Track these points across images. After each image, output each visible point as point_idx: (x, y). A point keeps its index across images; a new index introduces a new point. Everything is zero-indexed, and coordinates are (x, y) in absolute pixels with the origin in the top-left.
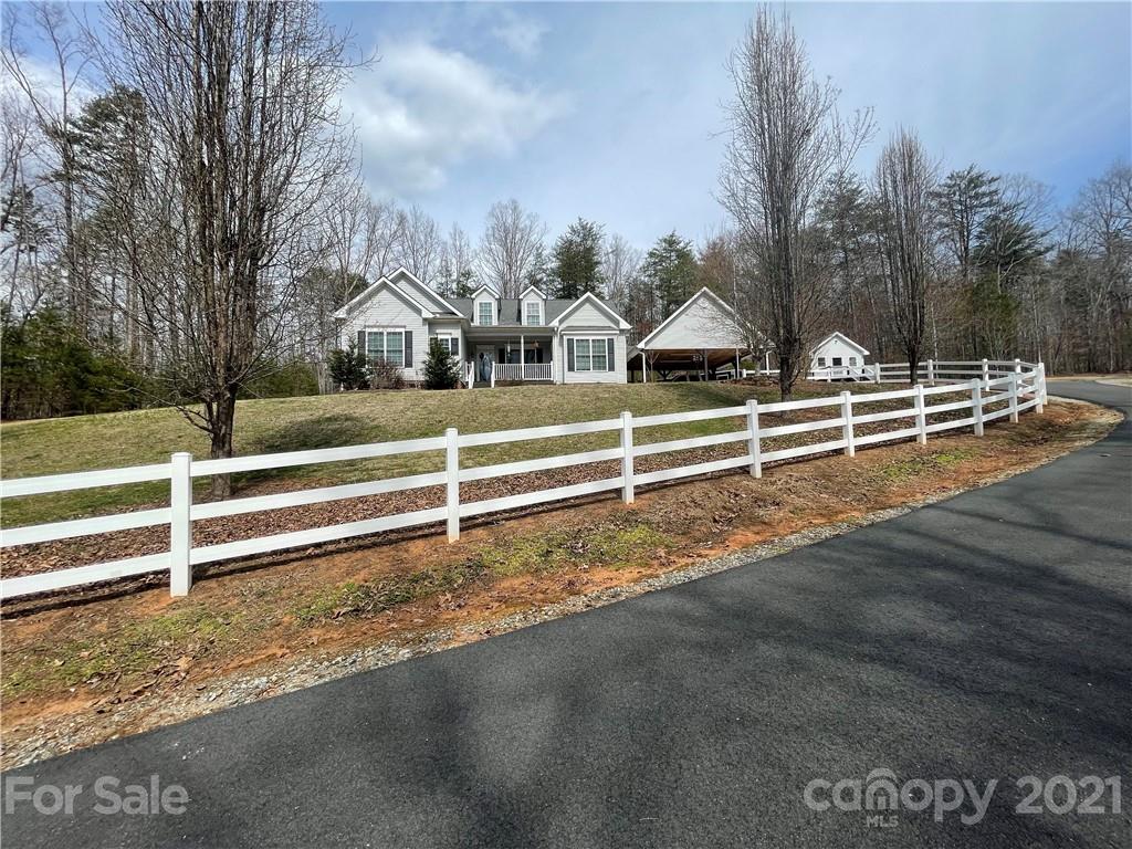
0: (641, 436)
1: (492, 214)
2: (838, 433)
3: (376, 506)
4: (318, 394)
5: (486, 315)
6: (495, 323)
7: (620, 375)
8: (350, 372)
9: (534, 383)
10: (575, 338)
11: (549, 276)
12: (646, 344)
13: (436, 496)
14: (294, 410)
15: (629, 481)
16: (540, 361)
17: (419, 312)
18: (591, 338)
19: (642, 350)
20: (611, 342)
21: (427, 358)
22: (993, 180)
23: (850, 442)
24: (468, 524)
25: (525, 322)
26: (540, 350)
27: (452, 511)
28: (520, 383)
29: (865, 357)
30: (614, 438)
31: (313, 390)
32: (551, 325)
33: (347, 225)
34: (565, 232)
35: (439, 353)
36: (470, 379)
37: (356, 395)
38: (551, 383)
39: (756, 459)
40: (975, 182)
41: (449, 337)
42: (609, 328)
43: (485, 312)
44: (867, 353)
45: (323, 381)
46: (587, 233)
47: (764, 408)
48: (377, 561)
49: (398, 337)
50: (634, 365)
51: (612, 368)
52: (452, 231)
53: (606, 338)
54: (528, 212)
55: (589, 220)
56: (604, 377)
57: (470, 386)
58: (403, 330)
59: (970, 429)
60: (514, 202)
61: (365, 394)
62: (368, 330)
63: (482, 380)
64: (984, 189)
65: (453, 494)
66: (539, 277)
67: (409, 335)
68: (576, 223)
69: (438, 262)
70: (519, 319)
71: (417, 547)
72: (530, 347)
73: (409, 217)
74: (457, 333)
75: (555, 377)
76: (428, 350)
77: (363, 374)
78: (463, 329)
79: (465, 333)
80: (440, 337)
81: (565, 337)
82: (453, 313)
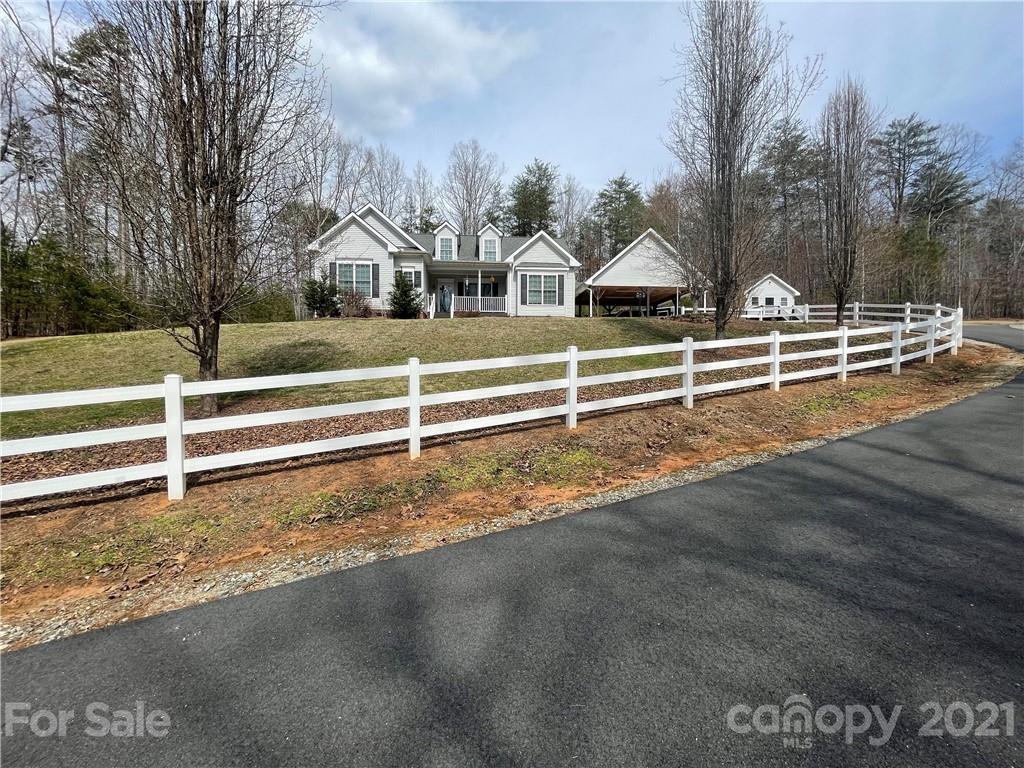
0: (585, 368)
1: (454, 153)
2: (764, 370)
3: (347, 426)
4: (293, 320)
5: (447, 251)
6: (455, 257)
7: (568, 309)
8: (323, 301)
9: (490, 314)
10: (528, 274)
11: (506, 213)
12: (594, 280)
13: (400, 418)
14: (273, 335)
15: (572, 408)
16: (496, 294)
17: (385, 246)
18: (543, 274)
19: (590, 286)
20: (561, 278)
21: (392, 289)
22: (933, 129)
23: (776, 378)
24: (428, 443)
25: (482, 258)
26: (496, 285)
27: (414, 432)
28: (477, 315)
29: (796, 298)
30: (560, 370)
31: (290, 317)
32: (507, 261)
33: (319, 163)
34: (522, 173)
35: (403, 285)
36: (432, 310)
37: (329, 322)
38: (506, 315)
39: (688, 391)
40: (915, 130)
41: (412, 270)
42: (560, 265)
43: (446, 248)
44: (798, 294)
45: (299, 308)
46: (542, 173)
47: (699, 345)
48: (347, 474)
49: (365, 269)
50: (581, 300)
51: (561, 303)
52: (416, 169)
53: (557, 274)
54: (488, 152)
55: (544, 161)
56: (555, 311)
57: (432, 317)
58: (370, 263)
59: (888, 368)
60: (475, 142)
61: (336, 322)
62: (338, 262)
63: (443, 311)
64: (923, 138)
65: (415, 417)
66: (496, 215)
67: (376, 267)
68: (532, 164)
69: (403, 199)
70: (477, 254)
71: (383, 463)
72: (487, 281)
73: (377, 156)
74: (420, 267)
75: (510, 309)
76: (393, 282)
77: (334, 304)
78: (425, 263)
79: (427, 266)
80: (404, 270)
81: (519, 273)
82: (417, 248)
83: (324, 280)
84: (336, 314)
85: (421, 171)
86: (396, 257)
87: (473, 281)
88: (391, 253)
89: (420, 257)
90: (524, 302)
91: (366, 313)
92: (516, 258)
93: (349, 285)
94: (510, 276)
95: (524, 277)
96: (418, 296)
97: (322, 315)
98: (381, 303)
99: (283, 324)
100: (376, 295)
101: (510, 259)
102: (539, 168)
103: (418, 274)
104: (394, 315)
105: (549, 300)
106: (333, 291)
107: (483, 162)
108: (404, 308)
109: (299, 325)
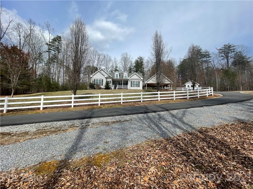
1: (122, 55)
5: (117, 76)
7: (141, 88)
8: (92, 86)
9: (125, 89)
11: (133, 67)
16: (126, 85)
18: (135, 81)
19: (146, 83)
20: (139, 82)
22: (234, 46)
25: (124, 78)
26: (126, 83)
28: (122, 89)
40: (230, 47)
42: (139, 79)
44: (199, 85)
45: (88, 88)
49: (101, 80)
54: (129, 55)
57: (113, 89)
60: (126, 53)
62: (96, 79)
63: (115, 88)
64: (232, 48)
69: (111, 64)
72: (124, 82)
75: (129, 88)
76: (105, 83)
77: (94, 87)
78: (112, 79)
79: (112, 80)
80: (108, 80)
81: (130, 81)
82: (110, 76)
83: (93, 82)
84: (95, 89)
85: (115, 59)
86: (106, 78)
87: (121, 82)
88: (105, 77)
89: (111, 78)
90: (131, 86)
91: (100, 88)
92: (130, 78)
93: (97, 83)
94: (129, 81)
95: (131, 81)
96: (110, 85)
97: (92, 89)
98: (103, 87)
99: (85, 90)
100: (102, 85)
101: (129, 78)
102: (140, 58)
103: (110, 81)
104: (105, 89)
105: (137, 86)
106: (94, 84)
107: (128, 57)
108: (107, 87)
109: (88, 90)
